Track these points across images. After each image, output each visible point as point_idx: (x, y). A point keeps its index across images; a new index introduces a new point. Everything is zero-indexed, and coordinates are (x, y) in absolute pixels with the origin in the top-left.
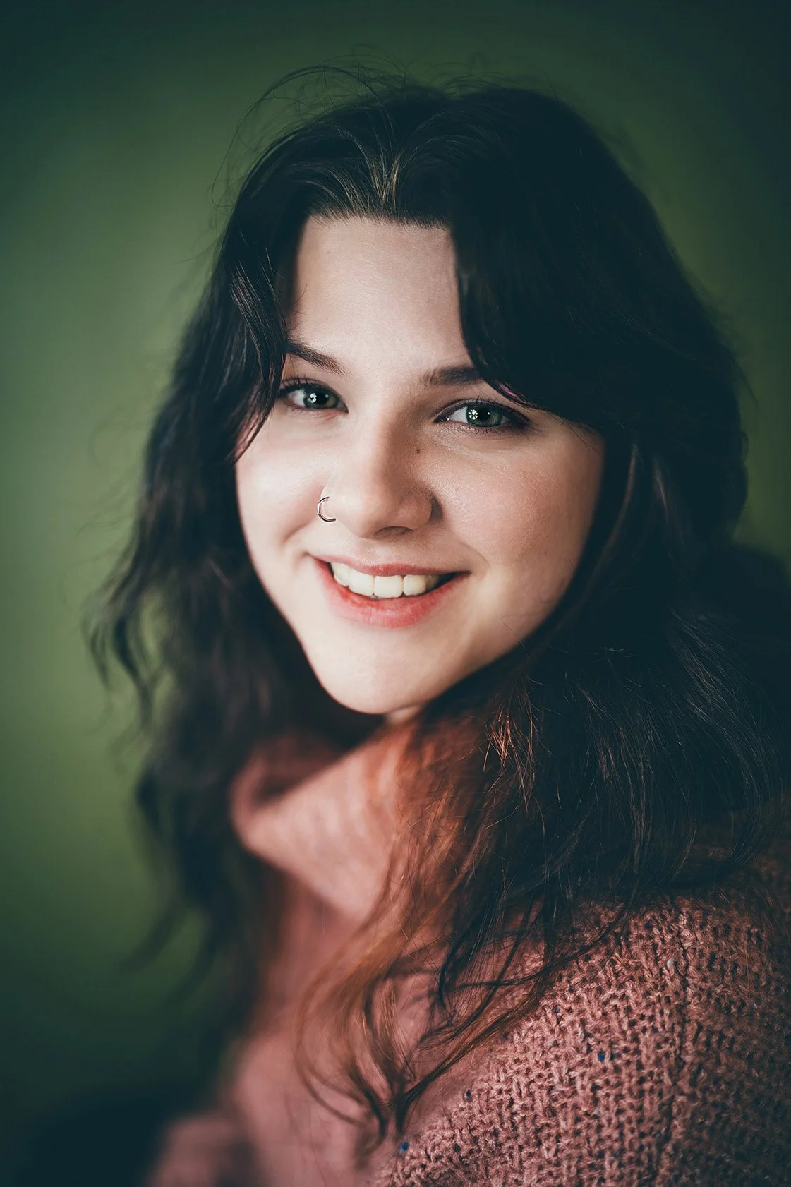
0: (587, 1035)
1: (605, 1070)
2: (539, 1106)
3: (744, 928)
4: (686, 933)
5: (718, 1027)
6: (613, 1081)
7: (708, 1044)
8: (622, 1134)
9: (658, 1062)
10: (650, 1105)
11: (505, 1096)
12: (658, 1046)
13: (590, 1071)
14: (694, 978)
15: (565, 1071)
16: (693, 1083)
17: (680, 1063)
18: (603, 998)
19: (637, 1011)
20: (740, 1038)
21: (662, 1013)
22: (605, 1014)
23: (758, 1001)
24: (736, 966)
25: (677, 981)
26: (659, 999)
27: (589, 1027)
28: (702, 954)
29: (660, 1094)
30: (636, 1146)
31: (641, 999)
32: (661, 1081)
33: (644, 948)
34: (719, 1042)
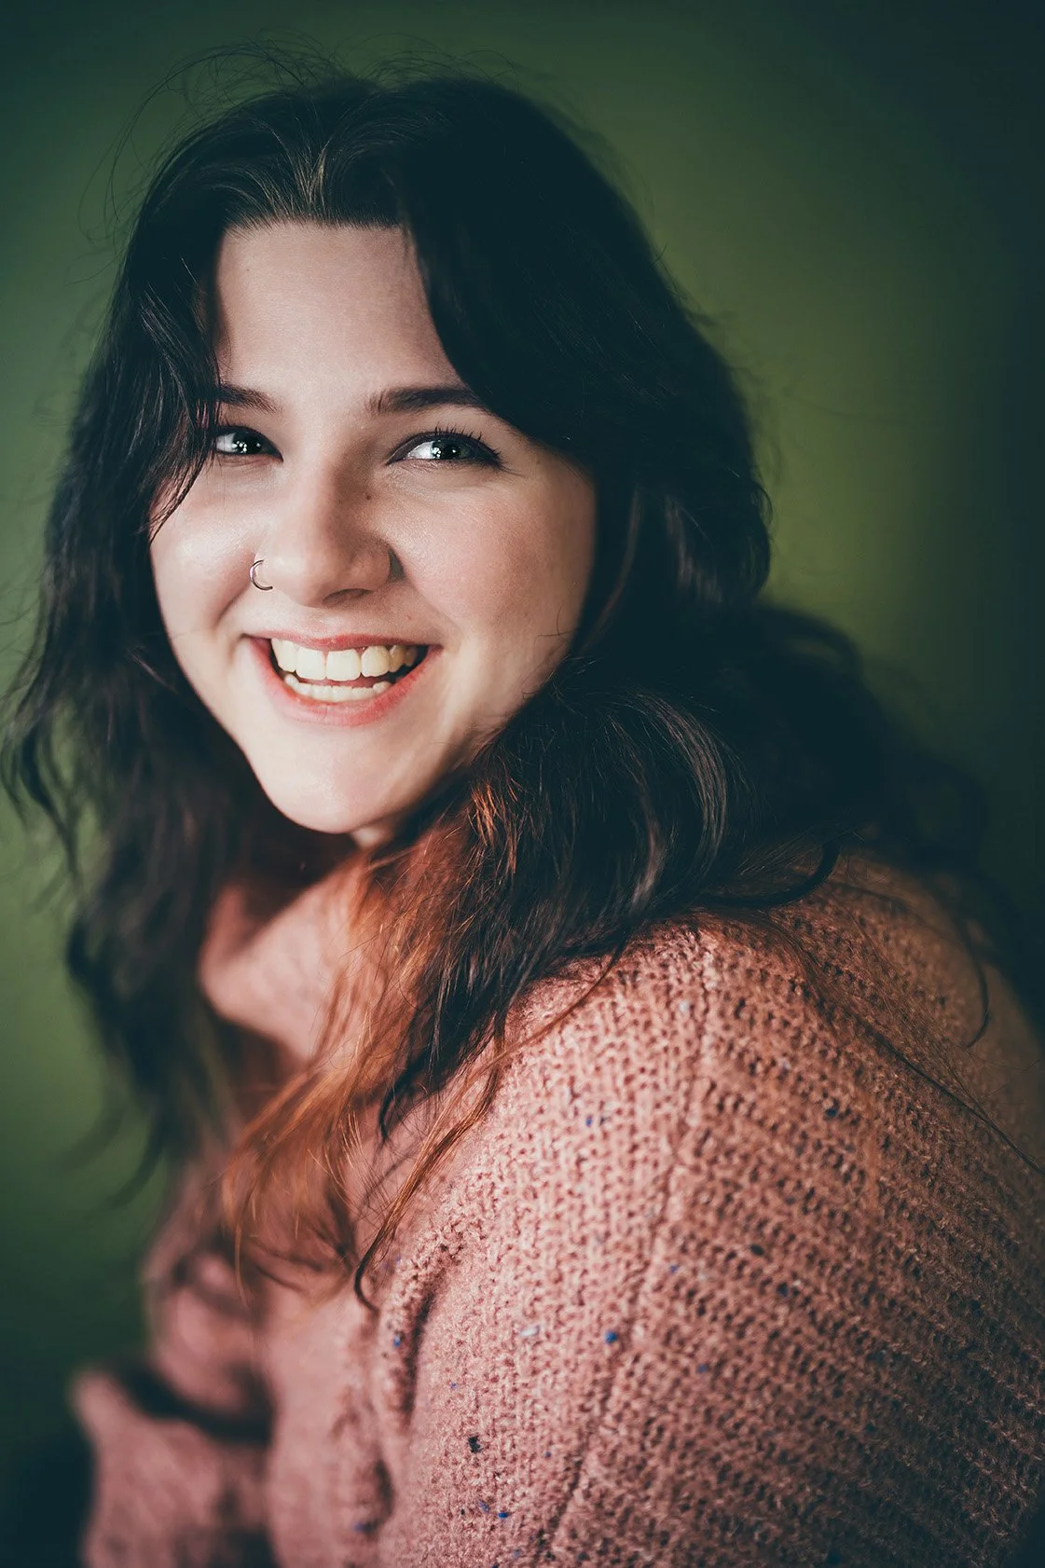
0: (575, 1096)
1: (592, 1138)
2: (521, 1186)
3: (787, 977)
4: (710, 972)
5: (736, 1087)
6: (601, 1151)
7: (721, 1107)
8: (607, 1215)
9: (655, 1127)
10: (643, 1176)
11: (485, 1180)
12: (658, 1106)
13: (576, 1139)
14: (714, 1025)
15: (548, 1142)
16: (698, 1153)
17: (682, 1127)
18: (598, 1049)
19: (637, 1063)
20: (763, 1104)
21: (667, 1065)
22: (598, 1069)
23: (794, 1060)
24: (771, 1016)
25: (692, 1027)
26: (666, 1049)
27: (578, 1087)
28: (727, 997)
29: (656, 1165)
30: (625, 1229)
31: (642, 1049)
32: (656, 1150)
33: (655, 988)
34: (736, 1106)
